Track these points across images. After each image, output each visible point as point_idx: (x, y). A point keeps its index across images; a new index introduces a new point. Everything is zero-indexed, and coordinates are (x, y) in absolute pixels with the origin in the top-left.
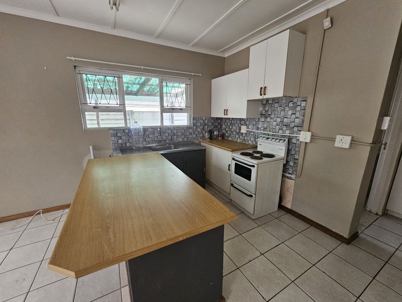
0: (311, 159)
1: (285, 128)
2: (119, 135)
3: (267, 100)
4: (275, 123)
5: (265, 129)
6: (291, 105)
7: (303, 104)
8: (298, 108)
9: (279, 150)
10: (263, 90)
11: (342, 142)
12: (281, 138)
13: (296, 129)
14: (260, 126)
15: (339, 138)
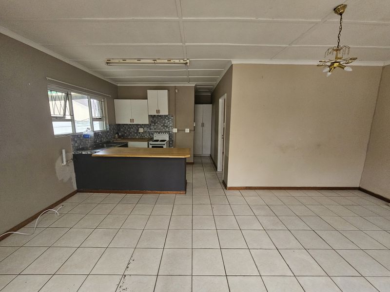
0: (178, 139)
1: (166, 128)
2: (75, 139)
3: (160, 116)
4: (160, 126)
5: (155, 129)
6: (167, 118)
7: (172, 118)
8: (170, 119)
9: (166, 137)
10: (158, 111)
11: (187, 131)
12: (166, 132)
13: (170, 128)
14: (152, 128)
15: (186, 129)
